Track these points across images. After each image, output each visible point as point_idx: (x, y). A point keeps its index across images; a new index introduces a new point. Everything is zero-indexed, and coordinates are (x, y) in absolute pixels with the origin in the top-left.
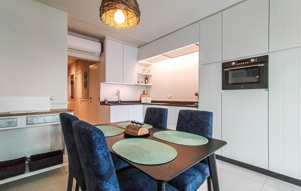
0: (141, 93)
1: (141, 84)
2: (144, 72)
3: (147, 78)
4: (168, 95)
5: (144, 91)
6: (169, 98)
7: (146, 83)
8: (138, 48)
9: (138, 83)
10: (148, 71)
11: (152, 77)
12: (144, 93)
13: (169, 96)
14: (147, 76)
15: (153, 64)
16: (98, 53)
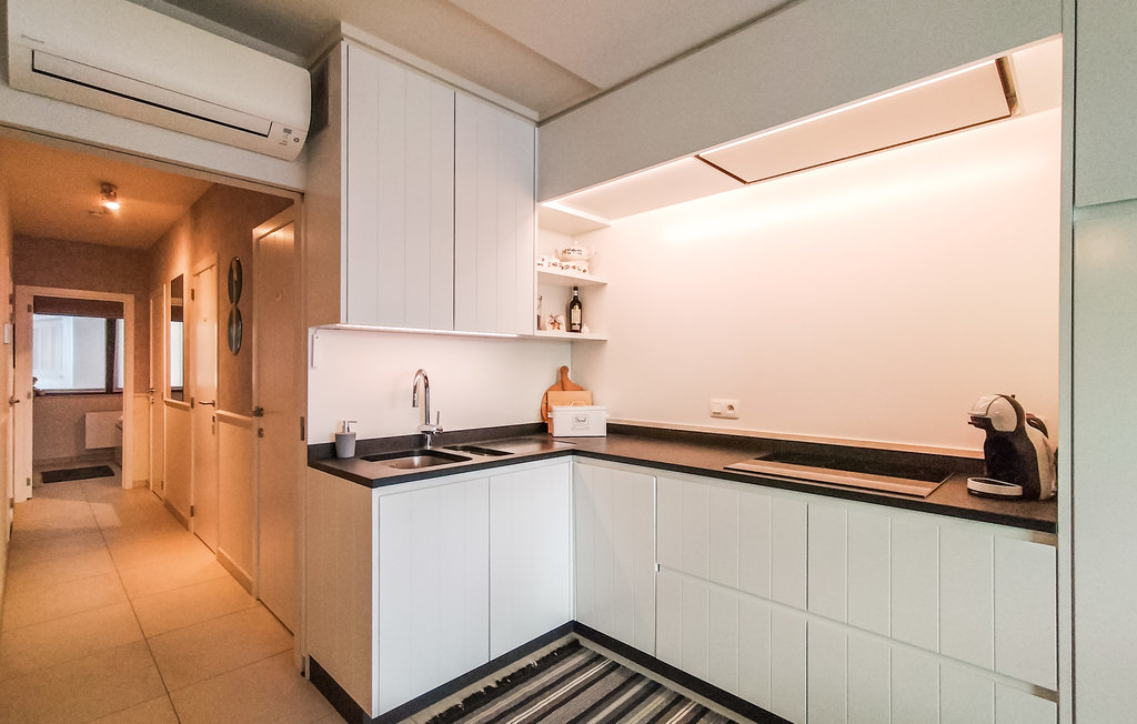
0: (548, 378)
1: (550, 332)
2: (564, 264)
3: (576, 302)
4: (714, 400)
5: (564, 370)
6: (717, 415)
7: (570, 328)
8: (539, 124)
9: (539, 328)
10: (587, 261)
11: (607, 293)
12: (562, 382)
13: (720, 404)
14: (576, 288)
15: (613, 223)
16: (289, 131)
